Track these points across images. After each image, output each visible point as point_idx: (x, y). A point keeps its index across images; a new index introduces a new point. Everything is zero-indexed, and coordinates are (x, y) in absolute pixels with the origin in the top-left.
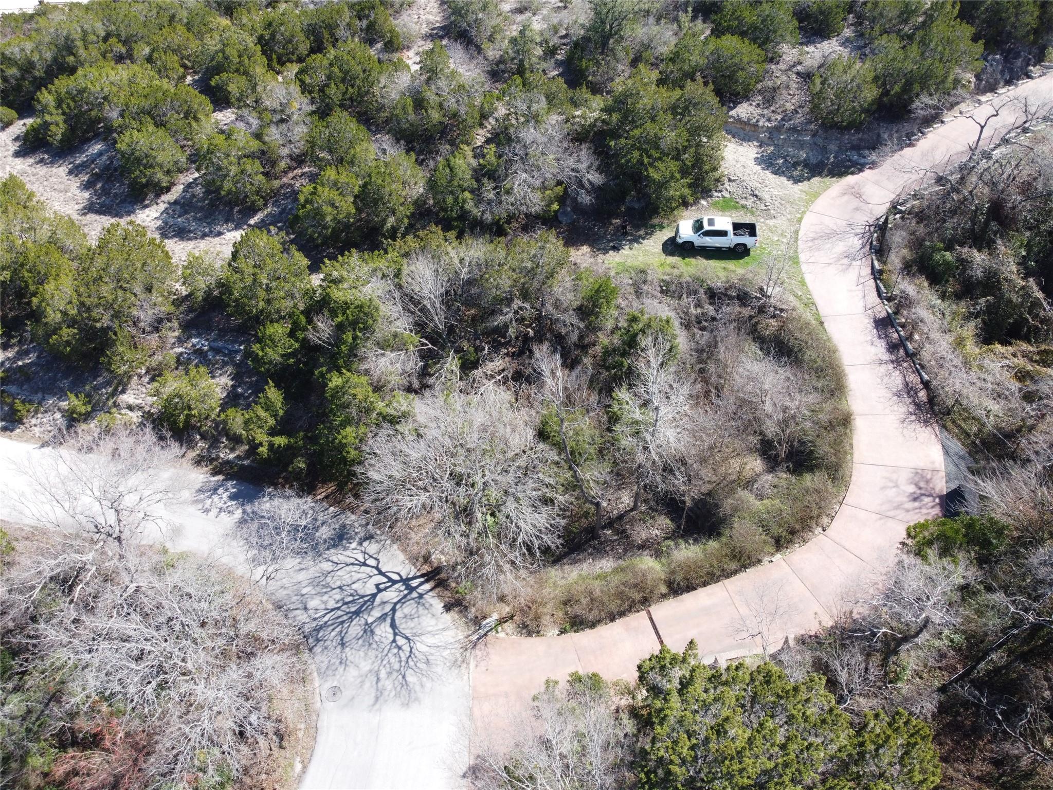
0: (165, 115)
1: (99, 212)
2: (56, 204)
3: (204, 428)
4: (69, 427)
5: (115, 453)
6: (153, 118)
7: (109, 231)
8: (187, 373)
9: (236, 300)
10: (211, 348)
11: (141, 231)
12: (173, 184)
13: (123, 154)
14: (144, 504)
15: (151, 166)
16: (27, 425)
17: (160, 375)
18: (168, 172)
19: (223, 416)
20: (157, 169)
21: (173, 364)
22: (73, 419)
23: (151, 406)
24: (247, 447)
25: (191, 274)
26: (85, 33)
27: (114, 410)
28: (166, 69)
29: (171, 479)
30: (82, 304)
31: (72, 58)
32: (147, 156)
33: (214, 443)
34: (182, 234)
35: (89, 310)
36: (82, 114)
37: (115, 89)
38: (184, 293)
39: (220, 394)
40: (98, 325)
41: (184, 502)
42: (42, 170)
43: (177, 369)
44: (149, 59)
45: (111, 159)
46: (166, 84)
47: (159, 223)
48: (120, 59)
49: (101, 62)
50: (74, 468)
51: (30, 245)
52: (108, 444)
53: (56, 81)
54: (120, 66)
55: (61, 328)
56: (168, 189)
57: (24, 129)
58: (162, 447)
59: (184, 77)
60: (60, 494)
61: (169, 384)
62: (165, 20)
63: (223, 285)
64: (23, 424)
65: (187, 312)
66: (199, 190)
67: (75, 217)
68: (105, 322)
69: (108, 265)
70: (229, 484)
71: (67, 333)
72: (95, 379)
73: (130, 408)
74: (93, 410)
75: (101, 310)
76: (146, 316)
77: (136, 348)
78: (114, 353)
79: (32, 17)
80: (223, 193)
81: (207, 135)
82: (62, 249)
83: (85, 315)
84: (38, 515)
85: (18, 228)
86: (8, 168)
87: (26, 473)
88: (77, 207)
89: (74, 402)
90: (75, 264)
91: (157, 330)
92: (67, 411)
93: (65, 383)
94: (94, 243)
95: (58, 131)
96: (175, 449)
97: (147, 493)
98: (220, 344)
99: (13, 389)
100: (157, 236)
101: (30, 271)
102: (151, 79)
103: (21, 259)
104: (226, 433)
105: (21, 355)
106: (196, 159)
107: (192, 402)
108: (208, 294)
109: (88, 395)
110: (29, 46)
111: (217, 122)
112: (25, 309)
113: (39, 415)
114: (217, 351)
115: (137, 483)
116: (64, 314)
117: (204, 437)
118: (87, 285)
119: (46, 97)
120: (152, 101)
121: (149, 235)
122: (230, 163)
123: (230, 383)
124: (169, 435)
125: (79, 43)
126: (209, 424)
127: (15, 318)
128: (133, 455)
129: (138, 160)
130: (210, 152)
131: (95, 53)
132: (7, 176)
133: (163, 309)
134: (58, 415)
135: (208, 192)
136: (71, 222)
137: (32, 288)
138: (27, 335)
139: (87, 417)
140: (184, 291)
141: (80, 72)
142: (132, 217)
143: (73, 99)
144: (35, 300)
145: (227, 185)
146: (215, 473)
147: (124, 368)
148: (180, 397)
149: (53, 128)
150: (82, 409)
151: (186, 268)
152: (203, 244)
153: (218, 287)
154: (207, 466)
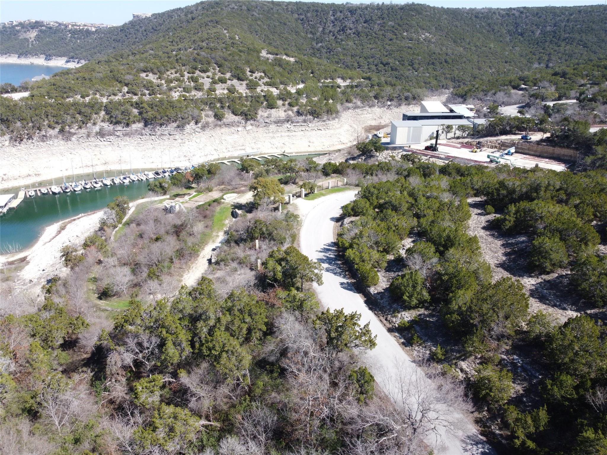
0: (569, 236)
1: (506, 269)
2: (487, 256)
3: (492, 406)
4: (428, 360)
5: (440, 387)
6: (561, 235)
7: (504, 280)
8: (501, 371)
9: (552, 349)
10: (522, 367)
11: (521, 287)
12: (552, 272)
13: (534, 246)
14: (437, 422)
15: (546, 258)
16: (413, 348)
17: (486, 363)
18: (554, 265)
19: (506, 407)
20: (548, 261)
21: (496, 362)
22: (433, 358)
23: (472, 376)
24: (509, 434)
25: (535, 322)
26: (549, 184)
27: (453, 366)
28: (583, 214)
29: (458, 419)
30: (470, 307)
31: (535, 194)
32: (546, 252)
33: (493, 418)
34: (542, 299)
35: (472, 312)
36: (525, 220)
37: (548, 214)
38: (525, 329)
39: (512, 393)
40: (471, 321)
41: (456, 437)
42: (490, 239)
43: (497, 366)
44: (576, 206)
45: (526, 246)
46: (579, 222)
47: (533, 288)
48: (560, 202)
49: (550, 200)
50: (418, 381)
51: (464, 269)
52: (440, 380)
53: (521, 202)
54: (557, 205)
55: (454, 313)
56: (548, 273)
57: (494, 218)
58: (464, 400)
59: (592, 221)
60: (405, 388)
61: (487, 371)
62: (597, 190)
63: (550, 337)
64: (412, 346)
65: (520, 340)
66: (566, 281)
67: (493, 266)
68: (476, 322)
69: (493, 296)
70: (487, 446)
71: (455, 316)
72: (454, 346)
73: (462, 370)
74: (444, 360)
75: (477, 315)
76: (497, 330)
77: (483, 343)
78: (470, 339)
79: (528, 171)
80: (579, 288)
81: (588, 254)
82: (477, 278)
83: (468, 313)
84: (390, 391)
85: (464, 260)
86: (476, 232)
87: (398, 369)
88: (496, 262)
89: (438, 350)
90: (479, 288)
91: (498, 339)
92: (433, 353)
93: (440, 339)
94: (493, 282)
95: (508, 225)
96: (470, 406)
97: (441, 417)
98: (529, 367)
99: (418, 328)
100: (528, 294)
101: (457, 281)
102: (572, 216)
103: (456, 274)
104: (503, 417)
105: (430, 316)
106: (574, 264)
107: (494, 388)
108: (538, 337)
109: (446, 352)
110: (518, 183)
111: (598, 250)
112: (444, 297)
113: (421, 347)
114: (524, 369)
115: (440, 409)
116: (460, 307)
117: (489, 411)
118: (478, 299)
119: (512, 208)
120: (565, 226)
121: (524, 291)
122: (593, 275)
123: (521, 392)
124: (471, 396)
125: (543, 189)
126: (496, 406)
127: (439, 298)
128: (447, 394)
129: (540, 253)
130: (584, 264)
131: (548, 194)
132: (473, 236)
133: (508, 331)
134: (428, 352)
135: (570, 284)
136: (489, 267)
137: (453, 289)
138: (438, 308)
139: (439, 361)
140: (525, 328)
141: (536, 202)
142: (520, 279)
143: (524, 213)
144: (451, 295)
145: (585, 285)
146: (482, 434)
147: (471, 349)
148: (489, 381)
149: (507, 222)
150: (440, 356)
151: (534, 317)
152: (551, 310)
153: (545, 336)
154: (480, 427)
